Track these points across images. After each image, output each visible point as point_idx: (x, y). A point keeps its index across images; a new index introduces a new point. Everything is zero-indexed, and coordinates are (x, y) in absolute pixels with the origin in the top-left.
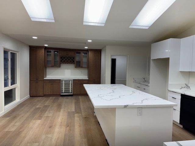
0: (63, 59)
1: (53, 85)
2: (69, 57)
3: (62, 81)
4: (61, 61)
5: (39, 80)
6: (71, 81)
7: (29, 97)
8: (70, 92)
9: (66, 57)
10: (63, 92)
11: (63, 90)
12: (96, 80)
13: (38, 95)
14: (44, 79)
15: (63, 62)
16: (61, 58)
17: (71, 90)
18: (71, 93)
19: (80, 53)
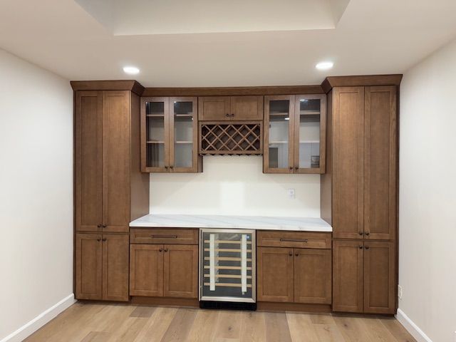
0: (210, 138)
1: (166, 254)
2: (237, 126)
3: (207, 236)
4: (204, 144)
5: (110, 228)
6: (244, 238)
7: (73, 301)
8: (244, 290)
9: (224, 126)
10: (212, 288)
11: (213, 276)
12: (373, 236)
13: (105, 298)
14: (133, 224)
15: (211, 149)
16: (204, 130)
17: (249, 281)
18: (248, 294)
19: (287, 102)
